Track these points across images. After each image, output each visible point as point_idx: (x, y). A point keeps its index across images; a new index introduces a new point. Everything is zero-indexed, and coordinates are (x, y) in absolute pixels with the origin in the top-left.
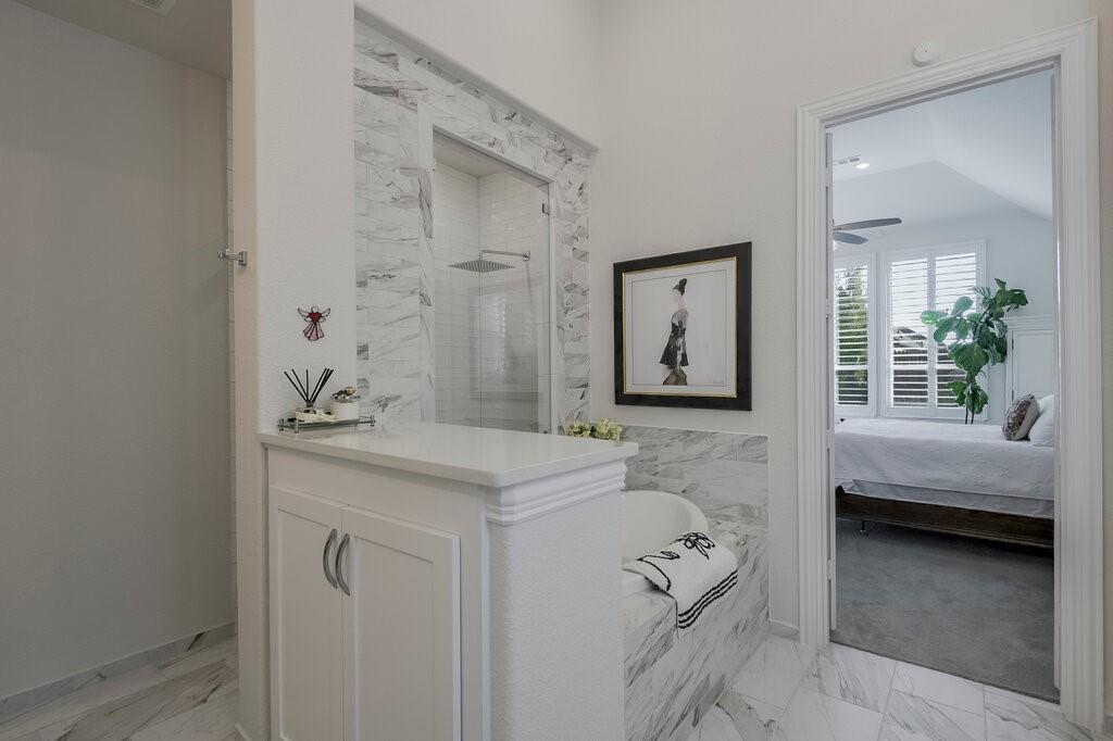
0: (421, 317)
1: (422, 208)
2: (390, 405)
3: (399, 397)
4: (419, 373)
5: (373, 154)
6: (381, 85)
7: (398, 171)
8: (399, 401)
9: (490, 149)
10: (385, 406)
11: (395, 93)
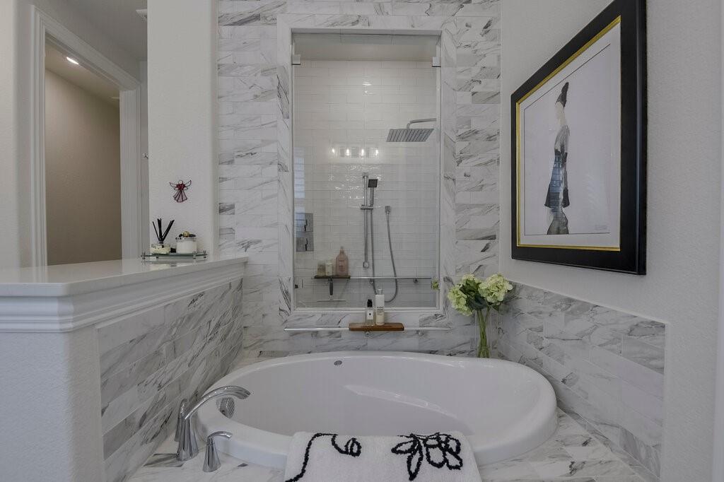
0: (279, 181)
1: (280, 96)
2: (252, 246)
3: (259, 241)
4: (277, 224)
5: (239, 68)
6: (246, 17)
7: (259, 75)
8: (259, 245)
9: (354, 27)
10: (248, 247)
11: (257, 17)
